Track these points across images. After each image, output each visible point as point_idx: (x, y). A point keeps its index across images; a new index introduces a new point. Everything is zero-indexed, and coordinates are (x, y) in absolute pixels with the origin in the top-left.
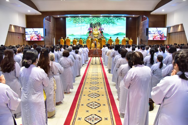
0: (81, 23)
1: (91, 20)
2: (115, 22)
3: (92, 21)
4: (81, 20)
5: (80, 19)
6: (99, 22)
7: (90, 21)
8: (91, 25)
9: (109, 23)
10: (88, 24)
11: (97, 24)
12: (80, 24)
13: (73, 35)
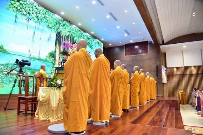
0: (36, 19)
1: (59, 23)
3: (61, 28)
4: (36, 10)
5: (34, 8)
6: (73, 35)
7: (58, 25)
8: (59, 37)
10: (53, 30)
11: (69, 39)
12: (32, 23)
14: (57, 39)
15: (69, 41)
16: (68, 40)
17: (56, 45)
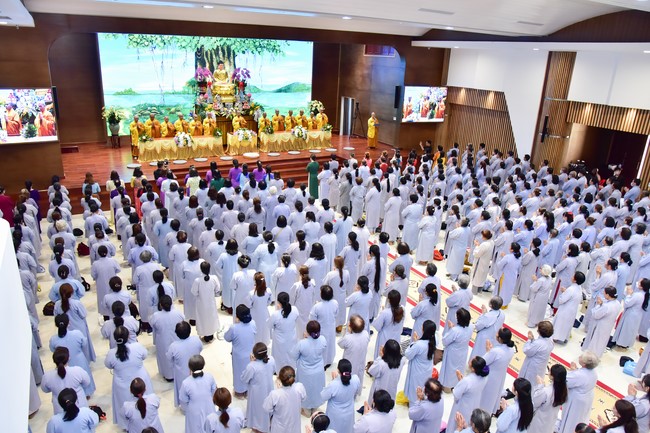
0: (162, 45)
2: (281, 48)
3: (203, 41)
6: (228, 43)
7: (197, 39)
8: (200, 56)
9: (259, 49)
10: (189, 49)
11: (220, 52)
13: (130, 93)
14: (197, 60)
15: (221, 56)
16: (217, 54)
17: (196, 66)
